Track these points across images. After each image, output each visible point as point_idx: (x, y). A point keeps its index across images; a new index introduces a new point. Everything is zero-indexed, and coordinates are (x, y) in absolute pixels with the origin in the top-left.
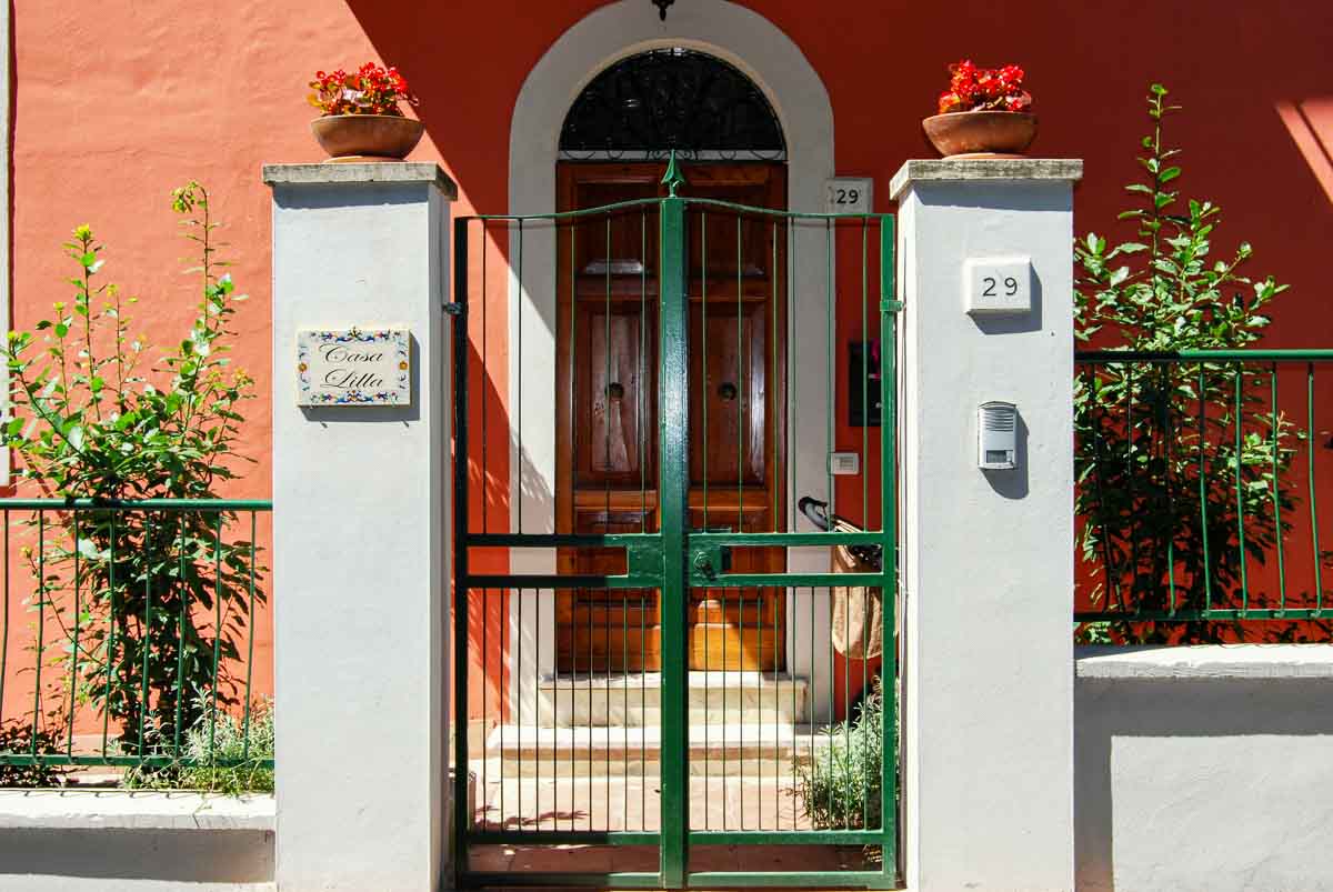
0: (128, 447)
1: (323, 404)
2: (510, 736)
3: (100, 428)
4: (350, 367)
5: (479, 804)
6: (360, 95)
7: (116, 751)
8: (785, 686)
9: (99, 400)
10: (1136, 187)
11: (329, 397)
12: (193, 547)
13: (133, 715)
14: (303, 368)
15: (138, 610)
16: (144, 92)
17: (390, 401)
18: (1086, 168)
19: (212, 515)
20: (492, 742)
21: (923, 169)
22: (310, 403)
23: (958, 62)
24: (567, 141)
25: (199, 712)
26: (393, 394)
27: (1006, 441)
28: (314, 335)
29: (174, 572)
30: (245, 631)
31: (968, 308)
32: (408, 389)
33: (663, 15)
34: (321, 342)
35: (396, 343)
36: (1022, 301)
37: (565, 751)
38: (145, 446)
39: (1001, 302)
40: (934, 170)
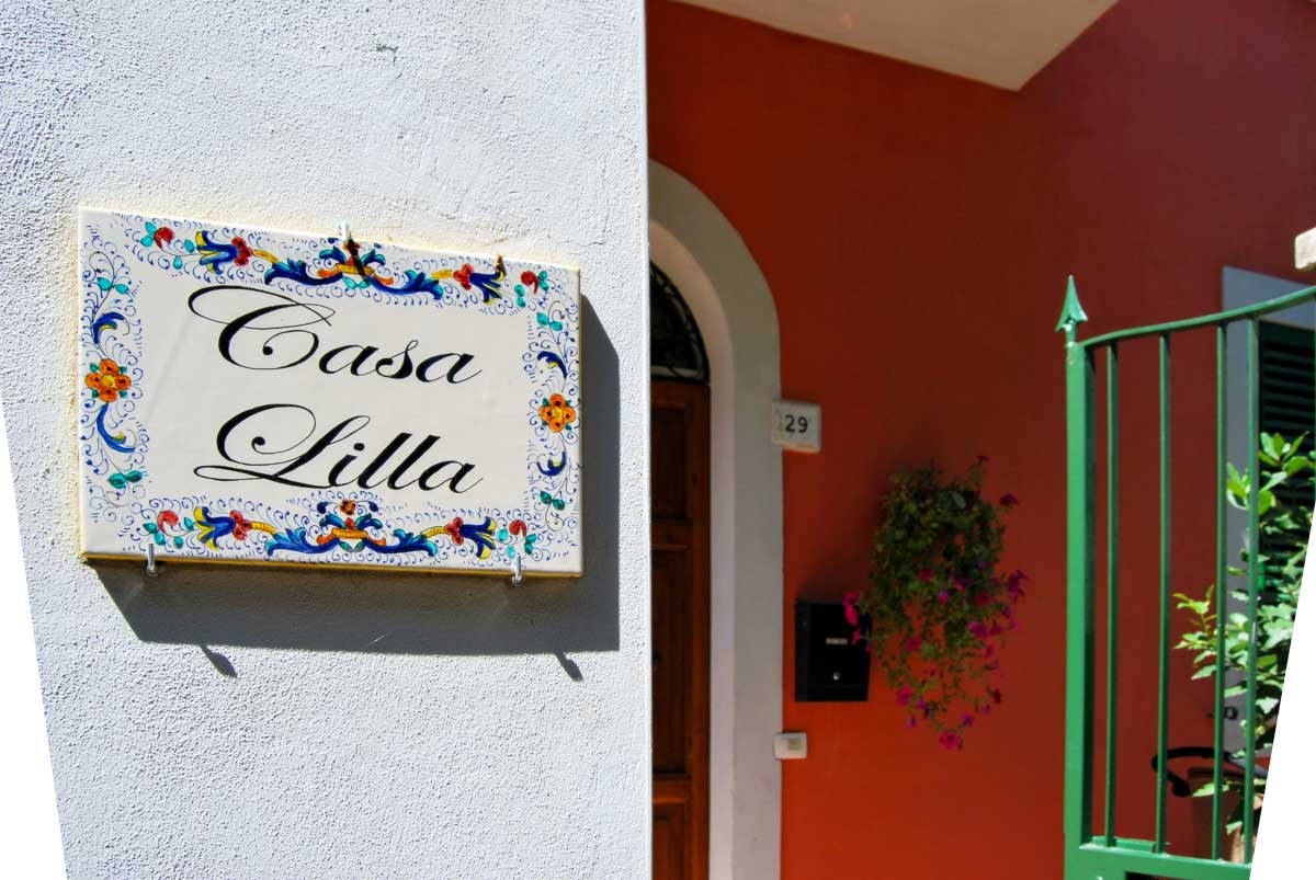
1: (209, 551)
4: (336, 396)
11: (235, 525)
14: (109, 383)
17: (504, 558)
22: (143, 547)
26: (517, 527)
28: (164, 235)
32: (573, 510)
34: (196, 273)
35: (528, 316)
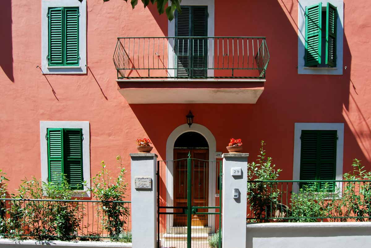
0: (110, 193)
1: (139, 188)
2: (166, 235)
3: (106, 190)
4: (142, 183)
5: (161, 245)
6: (143, 143)
7: (109, 236)
8: (208, 228)
9: (105, 186)
10: (259, 156)
12: (119, 208)
13: (111, 231)
14: (135, 183)
15: (112, 217)
16: (110, 138)
18: (249, 155)
19: (122, 203)
20: (163, 236)
21: (226, 155)
22: (136, 188)
23: (231, 139)
24: (175, 145)
25: (121, 231)
26: (149, 187)
27: (237, 194)
28: (137, 178)
29: (117, 212)
30: (127, 220)
31: (232, 175)
32: (151, 186)
33: (190, 127)
35: (149, 179)
36: (240, 174)
37: (173, 238)
38: (113, 193)
39: (237, 174)
40: (227, 155)
